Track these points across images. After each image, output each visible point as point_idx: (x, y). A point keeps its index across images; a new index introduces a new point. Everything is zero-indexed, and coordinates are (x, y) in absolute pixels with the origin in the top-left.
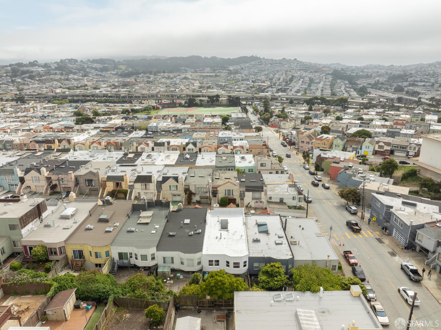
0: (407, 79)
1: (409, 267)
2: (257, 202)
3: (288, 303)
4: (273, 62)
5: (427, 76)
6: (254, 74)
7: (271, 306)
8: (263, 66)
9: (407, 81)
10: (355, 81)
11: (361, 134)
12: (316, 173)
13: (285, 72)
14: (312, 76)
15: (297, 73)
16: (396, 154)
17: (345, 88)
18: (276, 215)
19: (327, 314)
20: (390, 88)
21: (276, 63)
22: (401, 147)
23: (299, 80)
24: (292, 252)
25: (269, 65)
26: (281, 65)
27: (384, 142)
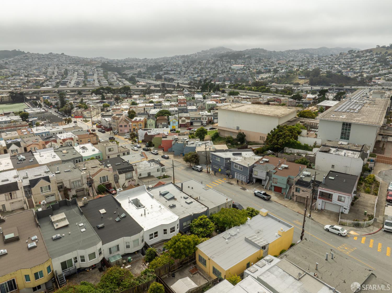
0: (162, 69)
1: (261, 192)
2: (129, 181)
3: (235, 237)
4: (40, 57)
5: (174, 66)
6: (23, 68)
7: (227, 243)
8: (30, 60)
9: (162, 71)
10: (122, 72)
11: (163, 114)
12: (150, 149)
13: (56, 66)
14: (85, 69)
15: (69, 67)
16: (194, 124)
17: (117, 79)
18: (169, 183)
19: (261, 232)
20: (152, 77)
21: (43, 58)
22: (197, 119)
23: (74, 73)
24: (204, 205)
25: (37, 60)
26: (50, 59)
27: (185, 117)
